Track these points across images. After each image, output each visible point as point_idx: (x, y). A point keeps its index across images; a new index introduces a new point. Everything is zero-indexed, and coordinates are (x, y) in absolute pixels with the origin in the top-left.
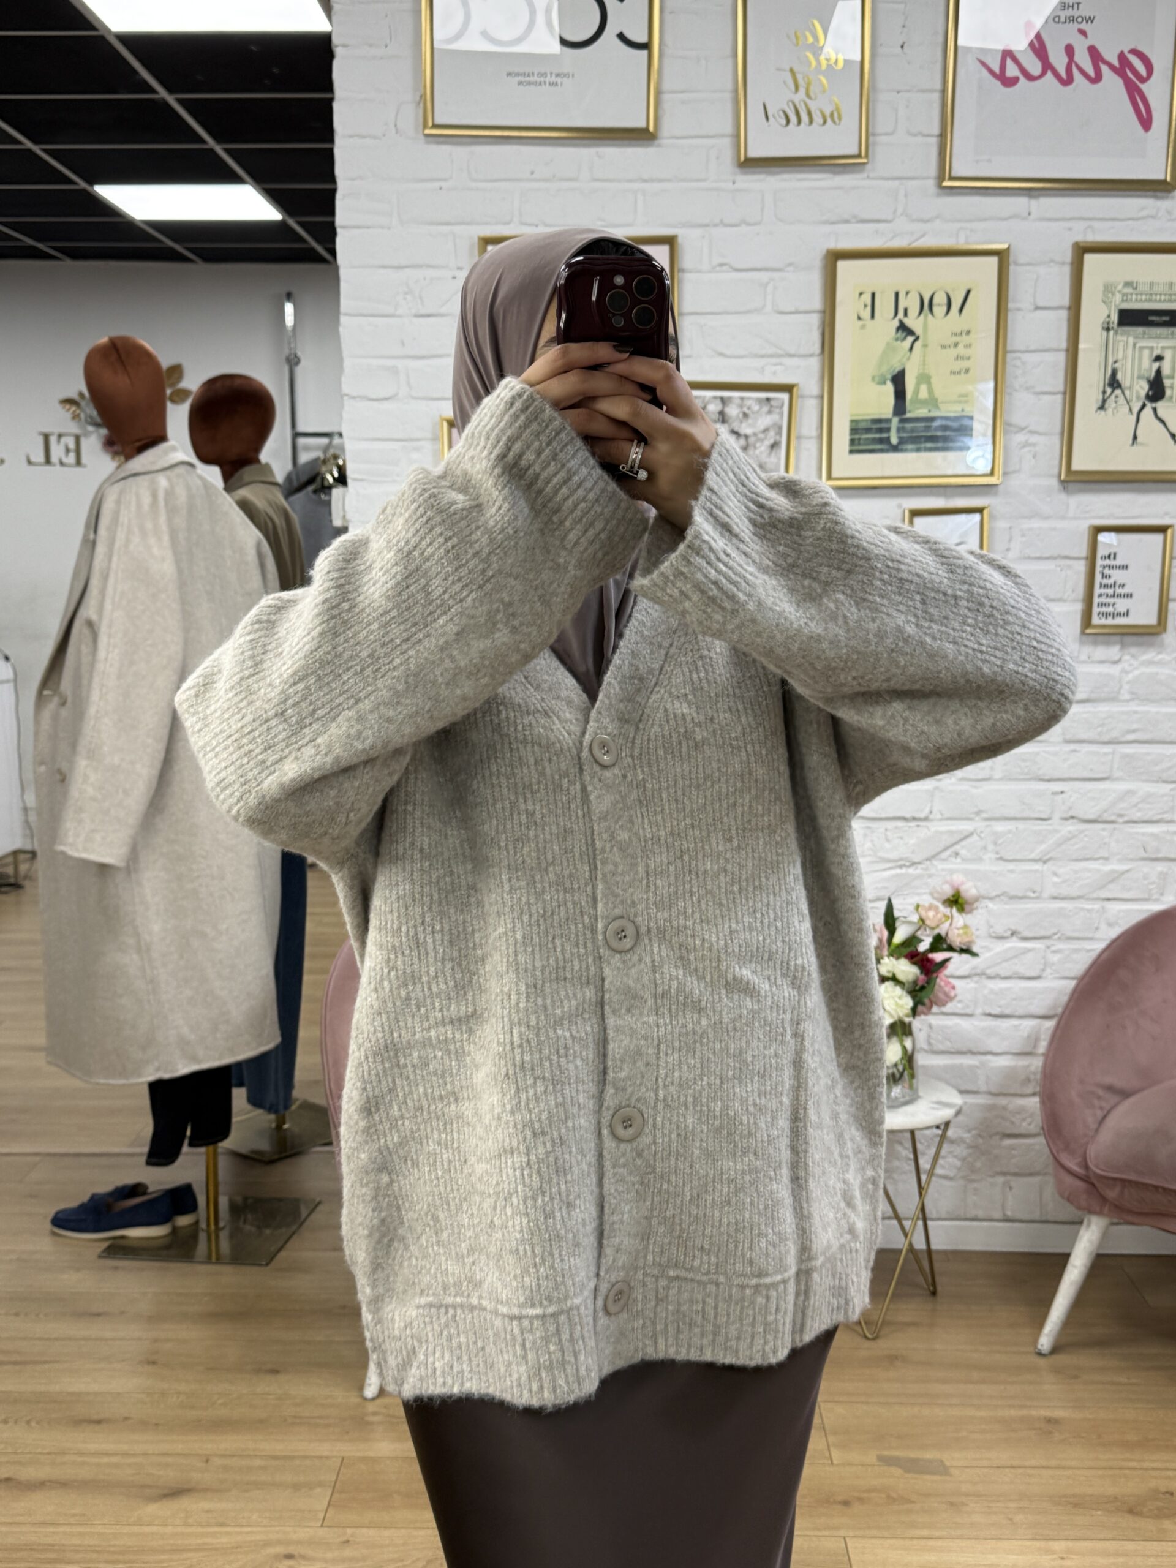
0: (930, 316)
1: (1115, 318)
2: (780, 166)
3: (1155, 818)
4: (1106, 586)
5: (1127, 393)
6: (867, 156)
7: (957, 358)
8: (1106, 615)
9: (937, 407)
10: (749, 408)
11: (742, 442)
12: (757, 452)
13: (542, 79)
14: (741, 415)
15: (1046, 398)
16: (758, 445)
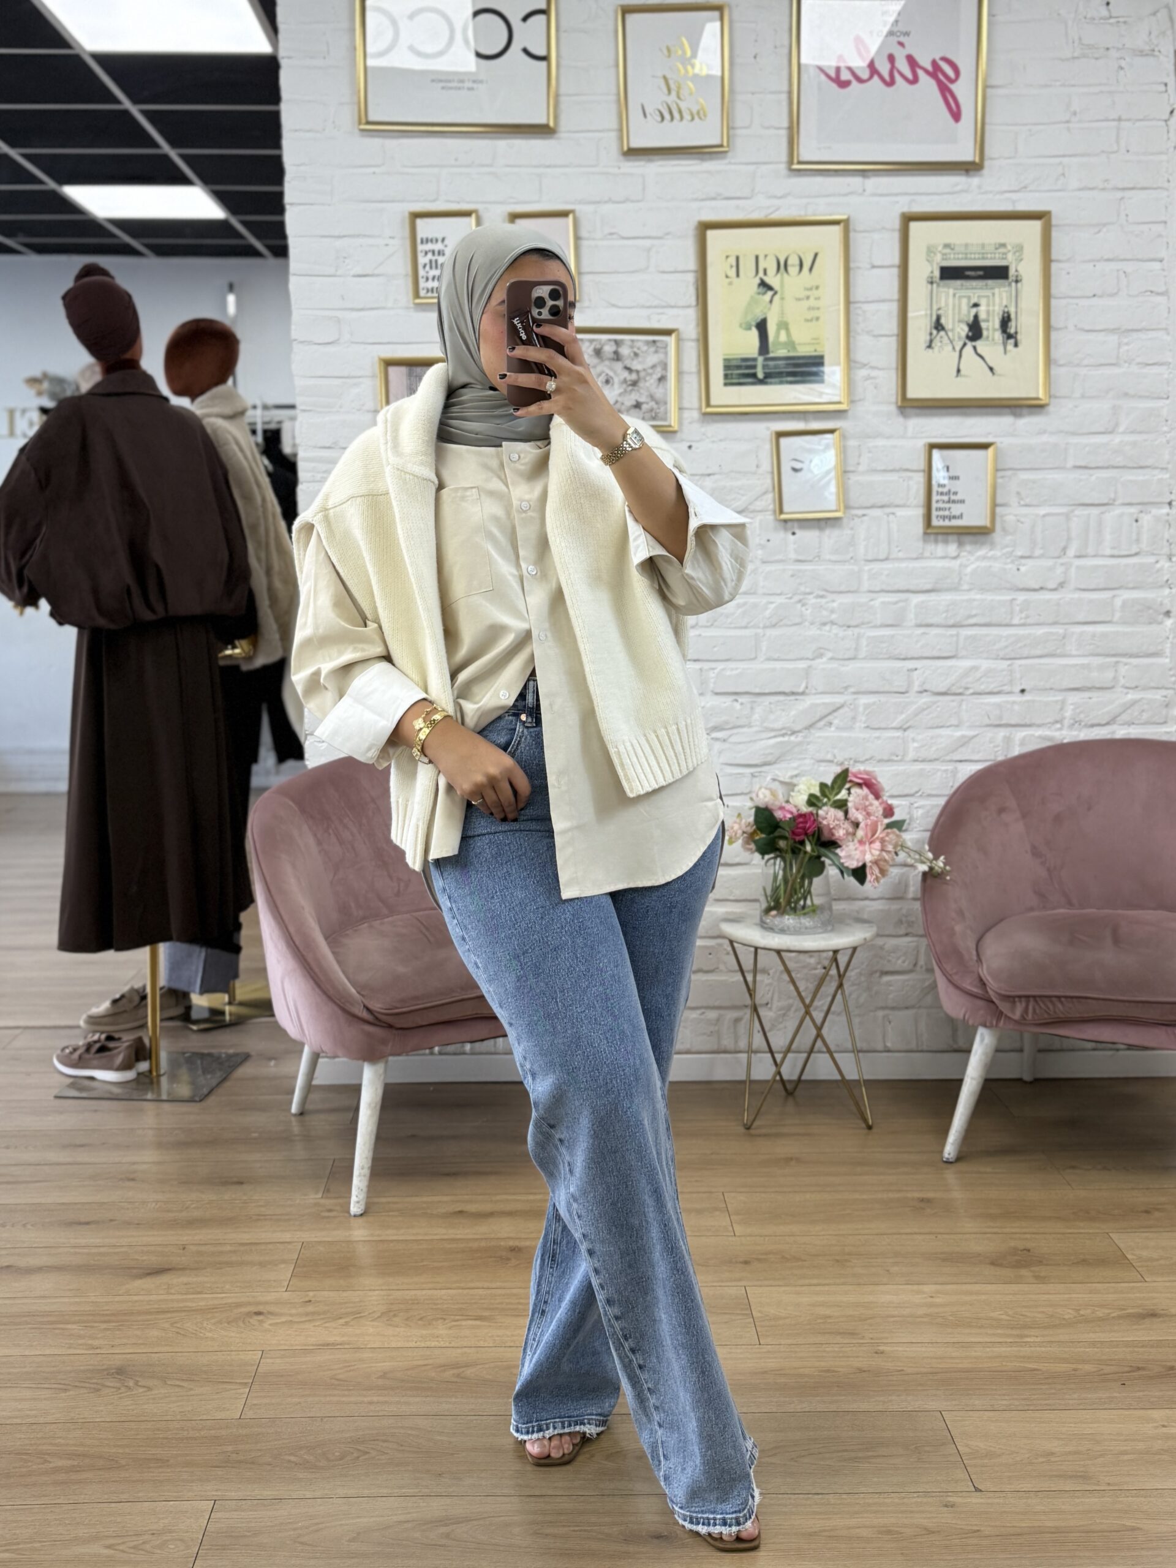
0: (785, 275)
1: (937, 274)
2: (658, 154)
3: (996, 690)
4: (942, 494)
5: (950, 334)
6: (728, 146)
7: (810, 309)
8: (944, 518)
9: (794, 349)
10: (639, 349)
11: (634, 376)
12: (647, 384)
13: (461, 85)
14: (632, 354)
15: (884, 339)
16: (648, 378)
